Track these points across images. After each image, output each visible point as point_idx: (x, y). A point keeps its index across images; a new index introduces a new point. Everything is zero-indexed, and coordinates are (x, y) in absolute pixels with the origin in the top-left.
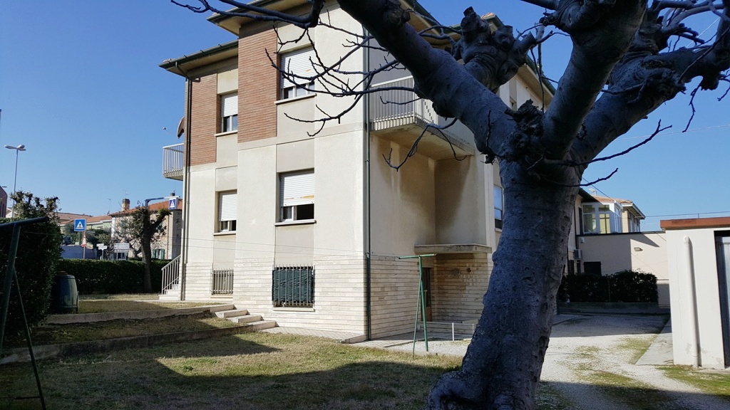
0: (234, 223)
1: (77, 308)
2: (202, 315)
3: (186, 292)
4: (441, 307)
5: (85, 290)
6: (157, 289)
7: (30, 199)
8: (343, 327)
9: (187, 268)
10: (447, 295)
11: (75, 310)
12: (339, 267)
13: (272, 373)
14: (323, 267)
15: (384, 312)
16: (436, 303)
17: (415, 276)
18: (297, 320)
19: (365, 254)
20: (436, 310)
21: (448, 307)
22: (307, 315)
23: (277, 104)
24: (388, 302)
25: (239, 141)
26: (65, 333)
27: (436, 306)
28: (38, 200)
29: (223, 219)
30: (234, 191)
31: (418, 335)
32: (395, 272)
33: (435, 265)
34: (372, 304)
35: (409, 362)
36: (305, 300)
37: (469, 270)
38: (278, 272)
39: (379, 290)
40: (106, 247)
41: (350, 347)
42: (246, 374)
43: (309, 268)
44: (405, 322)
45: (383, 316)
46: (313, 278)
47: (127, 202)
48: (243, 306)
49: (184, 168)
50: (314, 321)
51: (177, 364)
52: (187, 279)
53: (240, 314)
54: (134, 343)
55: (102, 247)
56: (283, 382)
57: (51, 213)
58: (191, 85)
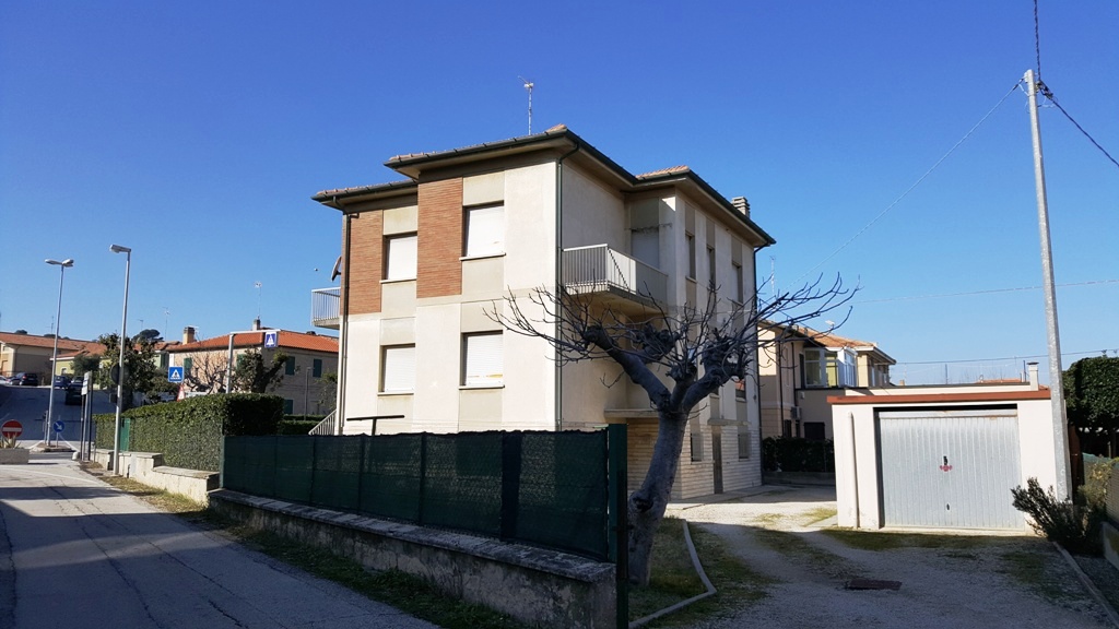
9: (344, 432)
19: (556, 420)
23: (463, 260)
25: (419, 296)
30: (412, 346)
47: (191, 331)
49: (342, 316)
58: (349, 222)
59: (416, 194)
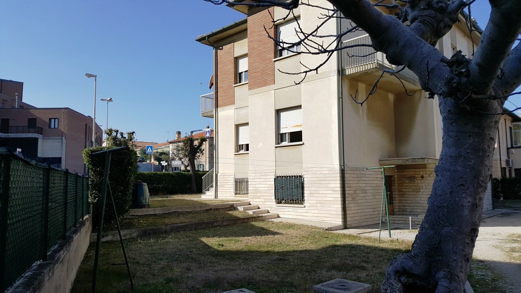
0: (247, 145)
1: (149, 205)
2: (229, 209)
3: (218, 193)
4: (401, 204)
5: (153, 192)
6: (200, 191)
7: (117, 134)
8: (326, 219)
9: (218, 177)
10: (405, 196)
11: (147, 206)
12: (322, 176)
13: (277, 250)
14: (309, 176)
15: (356, 208)
16: (397, 202)
17: (380, 182)
18: (293, 213)
19: (341, 166)
20: (397, 207)
21: (407, 204)
22: (300, 210)
23: (275, 61)
24: (359, 201)
25: (249, 89)
26: (141, 221)
27: (397, 204)
28: (122, 134)
29: (241, 143)
30: (247, 124)
31: (383, 225)
32: (364, 179)
33: (396, 174)
34: (347, 202)
35: (376, 245)
36: (298, 199)
37: (422, 177)
38: (277, 179)
39: (352, 192)
40: (166, 164)
41: (331, 233)
42: (259, 250)
43: (300, 176)
44: (373, 216)
45: (356, 212)
46: (303, 184)
47: (179, 133)
48: (256, 203)
49: (214, 109)
50: (305, 214)
51: (213, 242)
52: (218, 184)
53: (254, 208)
54: (185, 228)
55: (164, 163)
56: (284, 257)
57: (131, 142)
58: (216, 53)
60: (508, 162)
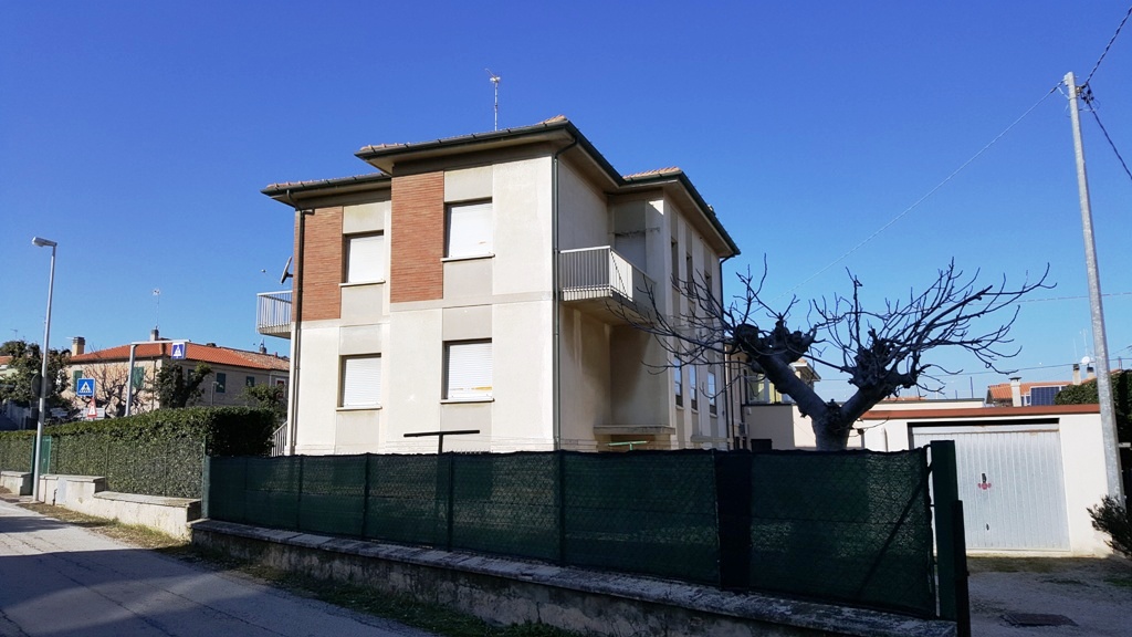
9: (296, 452)
19: (554, 437)
23: (444, 262)
25: (393, 300)
30: (376, 356)
47: (81, 342)
49: (294, 323)
58: (303, 219)
59: (390, 188)
60: (742, 428)
